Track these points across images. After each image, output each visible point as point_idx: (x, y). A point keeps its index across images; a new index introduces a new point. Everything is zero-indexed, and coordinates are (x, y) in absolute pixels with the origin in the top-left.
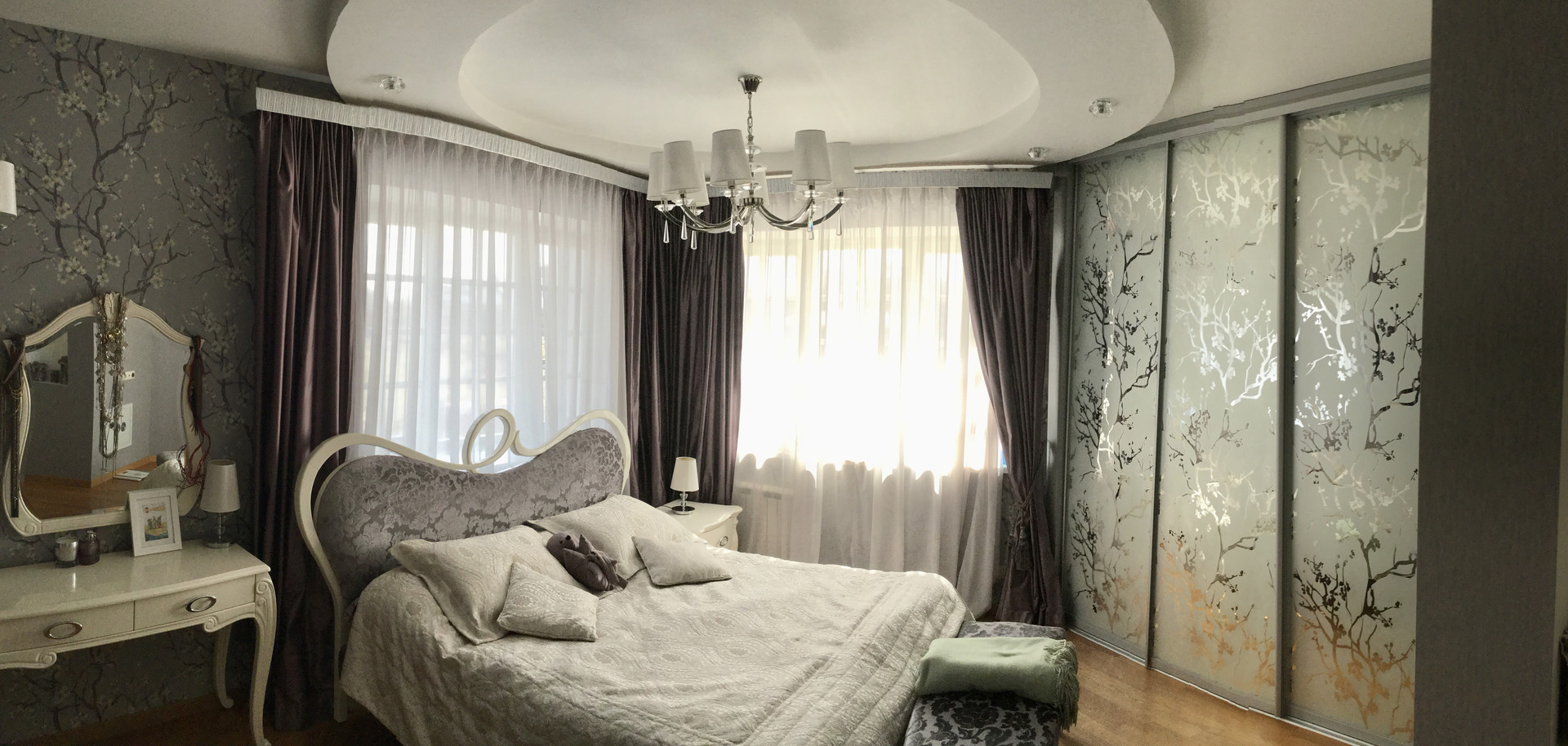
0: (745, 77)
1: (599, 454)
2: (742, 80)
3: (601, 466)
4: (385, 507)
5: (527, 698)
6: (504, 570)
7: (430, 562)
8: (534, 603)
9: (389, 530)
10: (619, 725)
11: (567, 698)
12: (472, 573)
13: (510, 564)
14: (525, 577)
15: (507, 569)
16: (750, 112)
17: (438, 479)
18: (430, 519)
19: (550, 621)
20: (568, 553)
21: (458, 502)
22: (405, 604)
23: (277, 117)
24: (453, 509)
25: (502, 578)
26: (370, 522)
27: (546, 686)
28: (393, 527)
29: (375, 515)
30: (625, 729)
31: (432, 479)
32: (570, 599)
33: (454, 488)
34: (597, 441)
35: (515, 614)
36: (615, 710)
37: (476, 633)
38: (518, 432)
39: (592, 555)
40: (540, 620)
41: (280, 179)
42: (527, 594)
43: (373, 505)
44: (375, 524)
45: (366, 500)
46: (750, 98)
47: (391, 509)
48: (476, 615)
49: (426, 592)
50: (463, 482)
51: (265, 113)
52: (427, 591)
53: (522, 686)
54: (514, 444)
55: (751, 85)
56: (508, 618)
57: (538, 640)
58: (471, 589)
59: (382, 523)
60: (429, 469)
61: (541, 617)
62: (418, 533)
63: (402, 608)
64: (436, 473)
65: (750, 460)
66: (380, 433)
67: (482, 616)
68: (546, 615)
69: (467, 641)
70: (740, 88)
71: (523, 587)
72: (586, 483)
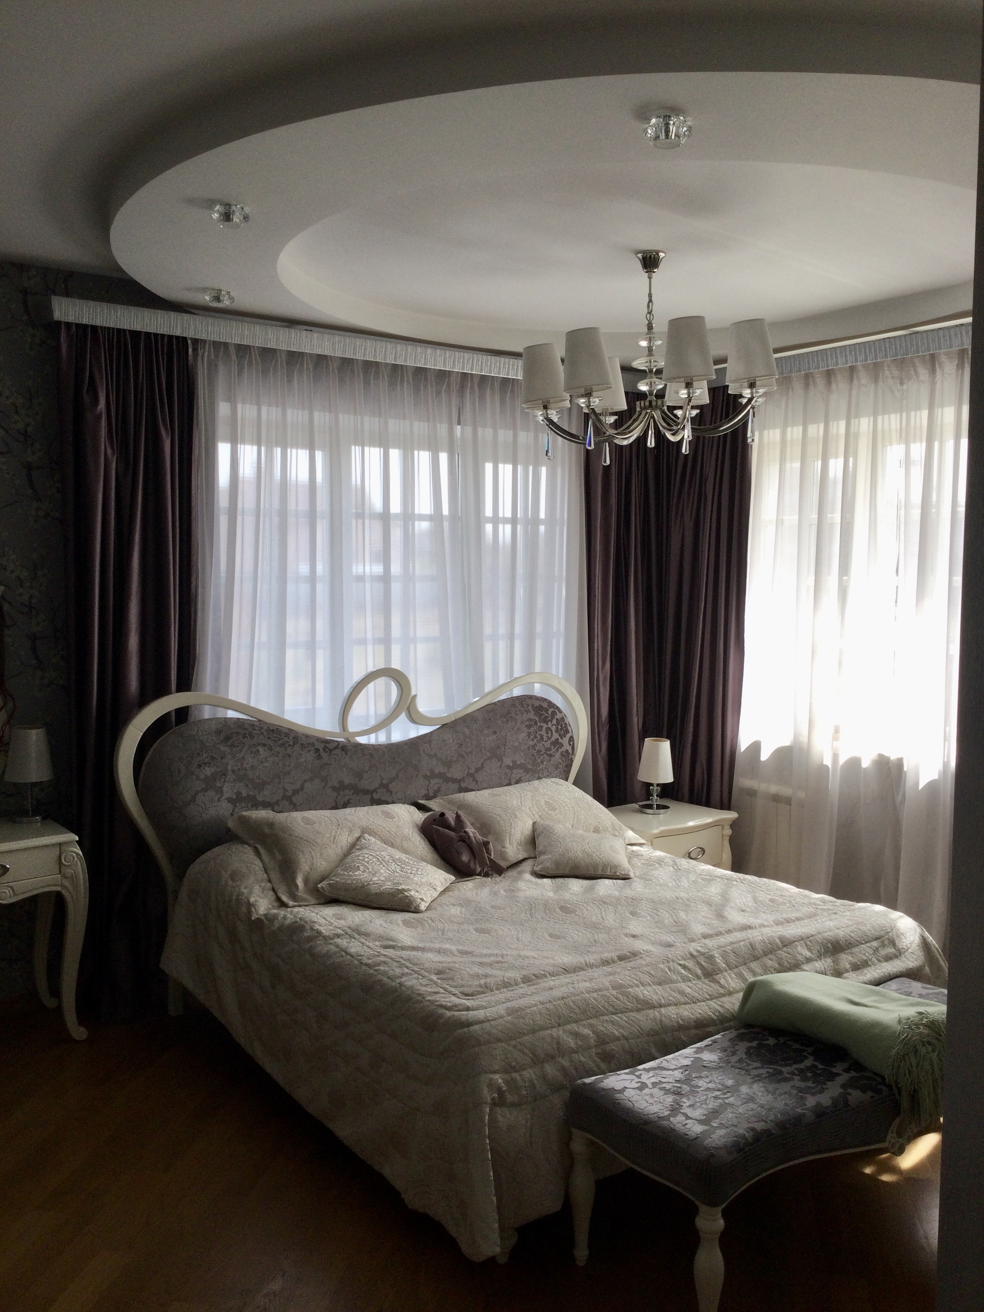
0: (644, 252)
1: (529, 727)
2: (640, 255)
3: (531, 743)
4: (224, 775)
5: (311, 948)
6: (347, 841)
7: (267, 831)
8: (364, 871)
9: (230, 800)
10: (376, 970)
11: (344, 948)
12: (307, 841)
13: (357, 835)
14: (366, 848)
15: (351, 840)
16: (650, 295)
17: (297, 747)
18: (285, 790)
19: (374, 889)
20: (437, 831)
21: (324, 773)
22: (229, 872)
23: (83, 329)
24: (317, 781)
25: (342, 847)
26: (205, 790)
27: (332, 939)
28: (234, 797)
29: (210, 783)
30: (379, 974)
31: (289, 745)
32: (409, 871)
33: (319, 757)
34: (527, 711)
35: (338, 880)
36: (382, 959)
37: (294, 897)
38: (415, 696)
39: (464, 834)
40: (363, 886)
41: (87, 399)
42: (359, 863)
43: (208, 771)
44: (211, 793)
45: (199, 766)
46: (650, 278)
47: (231, 777)
48: (300, 882)
49: (258, 862)
50: (331, 751)
51: (68, 325)
52: (259, 860)
53: (310, 939)
54: (408, 709)
55: (650, 262)
56: (329, 884)
57: (353, 907)
58: (301, 856)
59: (220, 791)
60: (287, 735)
61: (366, 884)
62: (266, 805)
63: (225, 876)
64: (296, 738)
65: (756, 747)
66: (232, 696)
67: (306, 881)
68: (371, 882)
69: (283, 905)
70: (639, 265)
71: (359, 856)
72: (508, 761)
